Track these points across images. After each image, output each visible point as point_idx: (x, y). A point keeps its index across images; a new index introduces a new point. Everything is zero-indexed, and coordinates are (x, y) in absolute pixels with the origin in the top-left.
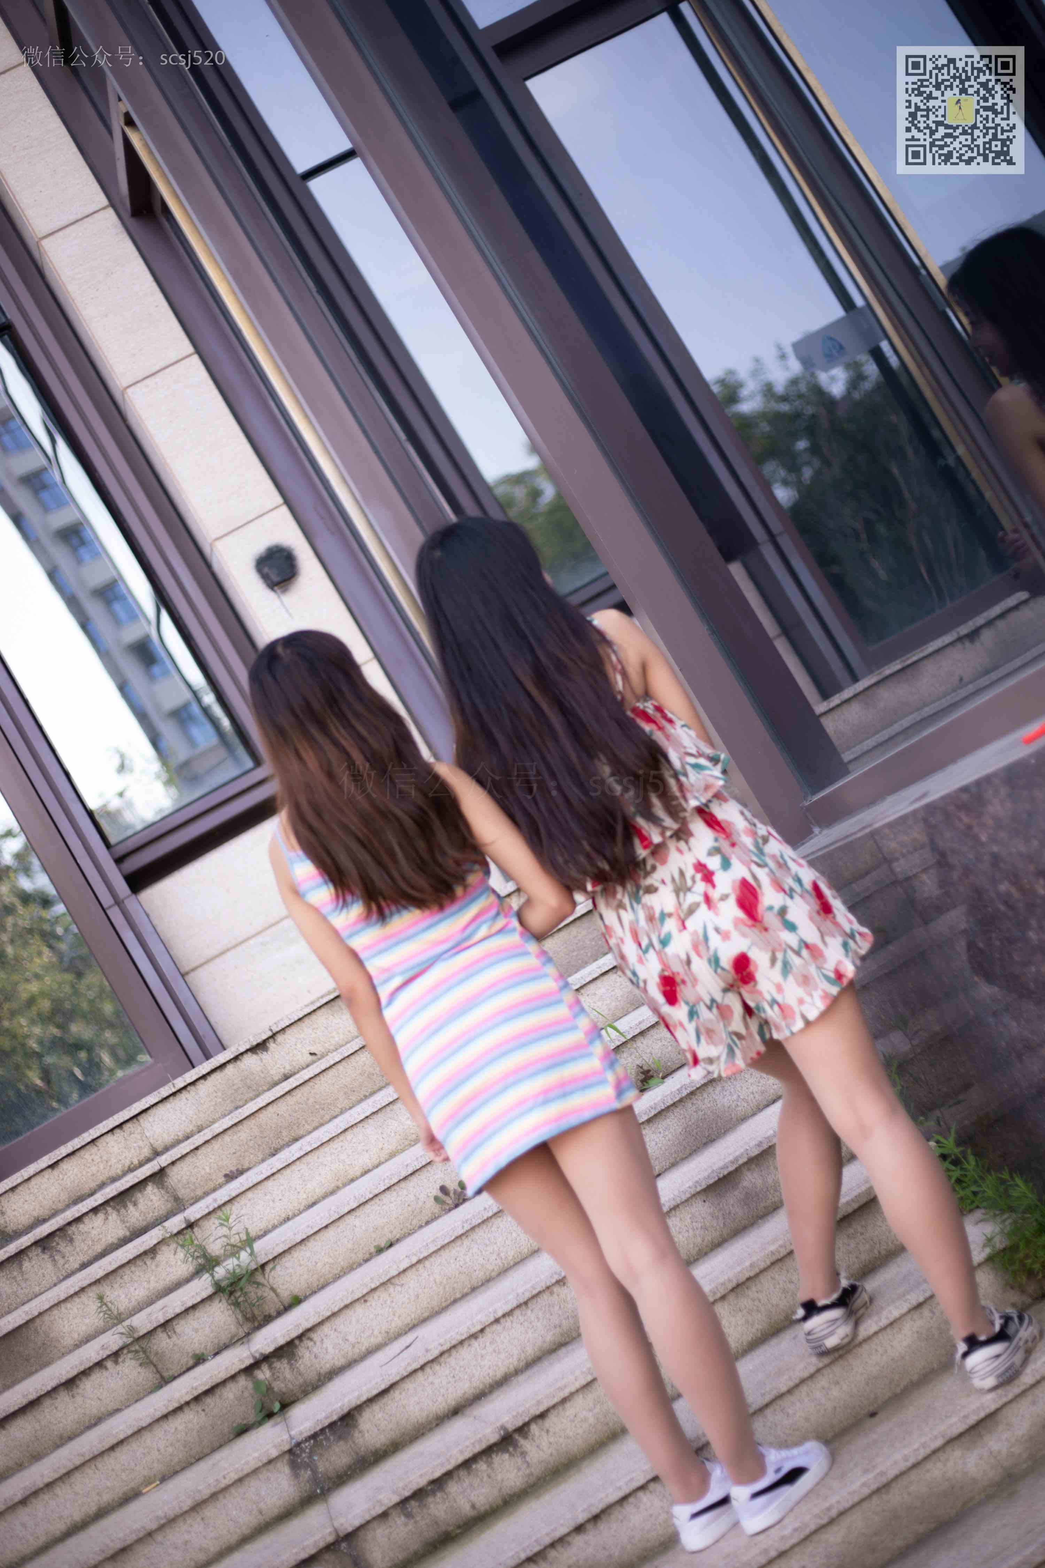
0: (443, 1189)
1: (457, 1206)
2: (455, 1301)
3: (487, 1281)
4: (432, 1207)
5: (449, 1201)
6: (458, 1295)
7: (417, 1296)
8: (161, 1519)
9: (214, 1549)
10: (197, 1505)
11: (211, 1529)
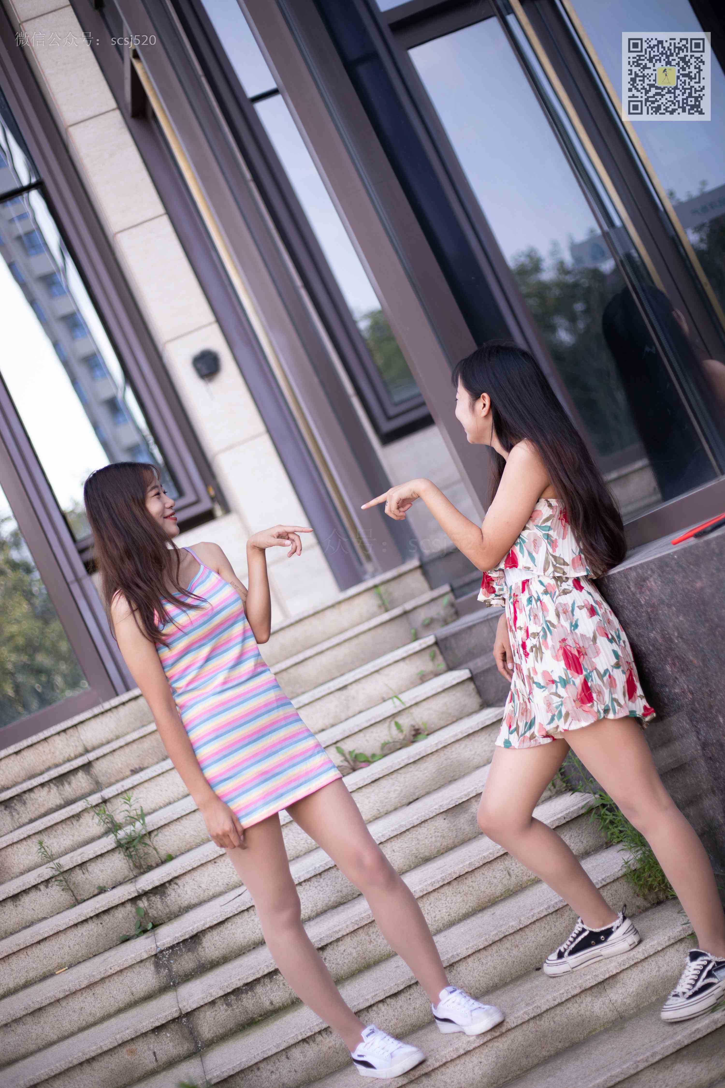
8: (67, 991)
9: (99, 1015)
10: (91, 985)
11: (99, 1001)
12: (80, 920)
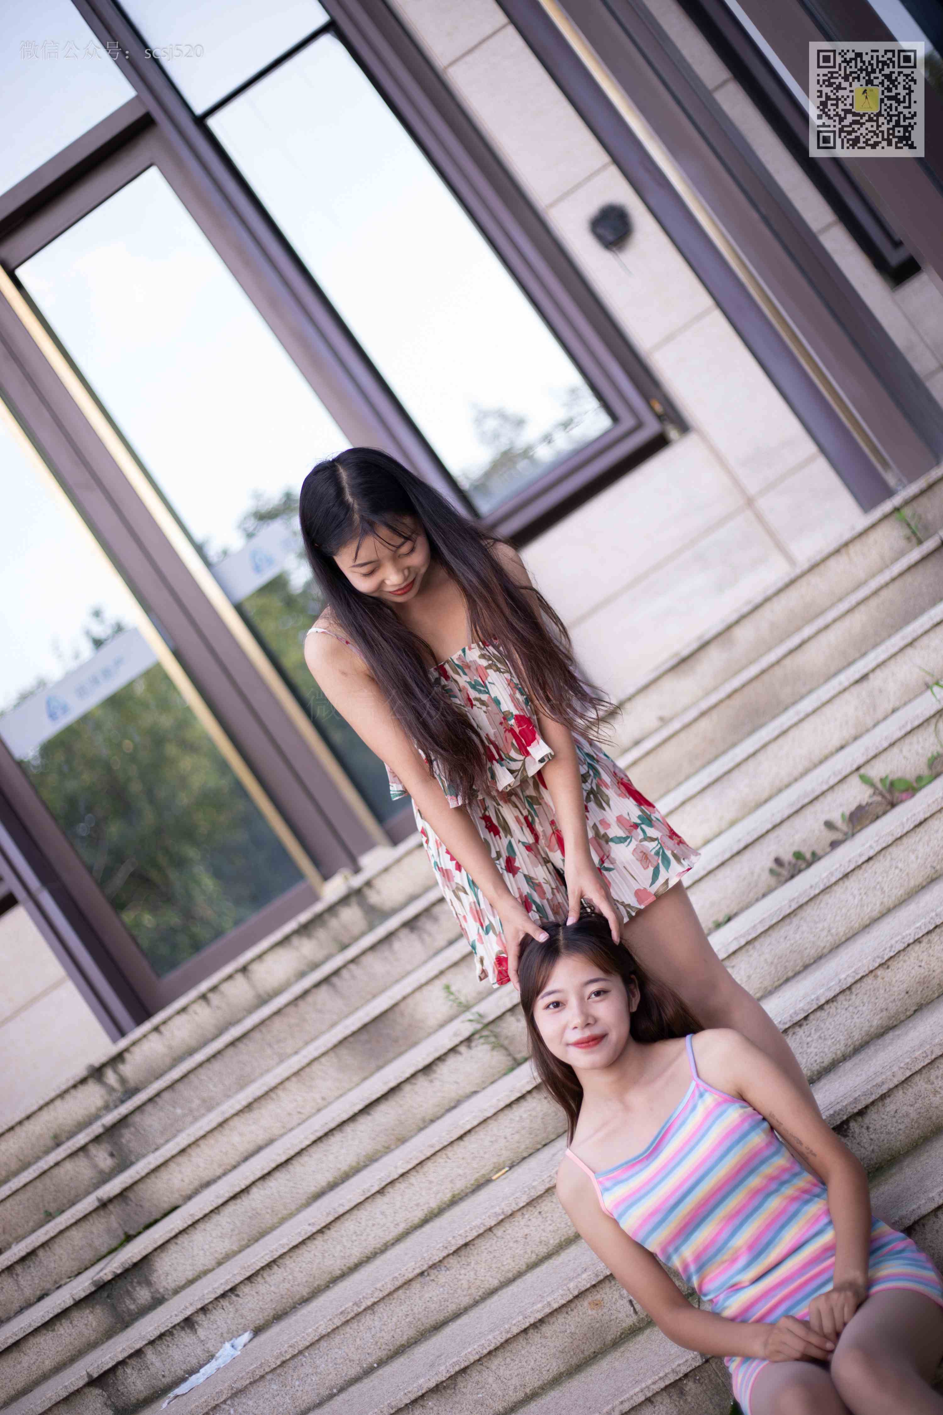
0: (778, 861)
1: (792, 877)
2: (788, 980)
3: (819, 958)
4: (766, 878)
5: (785, 873)
6: (790, 974)
7: (749, 977)
8: (500, 1215)
9: (553, 1242)
10: (533, 1200)
11: (549, 1222)
12: (513, 1098)
